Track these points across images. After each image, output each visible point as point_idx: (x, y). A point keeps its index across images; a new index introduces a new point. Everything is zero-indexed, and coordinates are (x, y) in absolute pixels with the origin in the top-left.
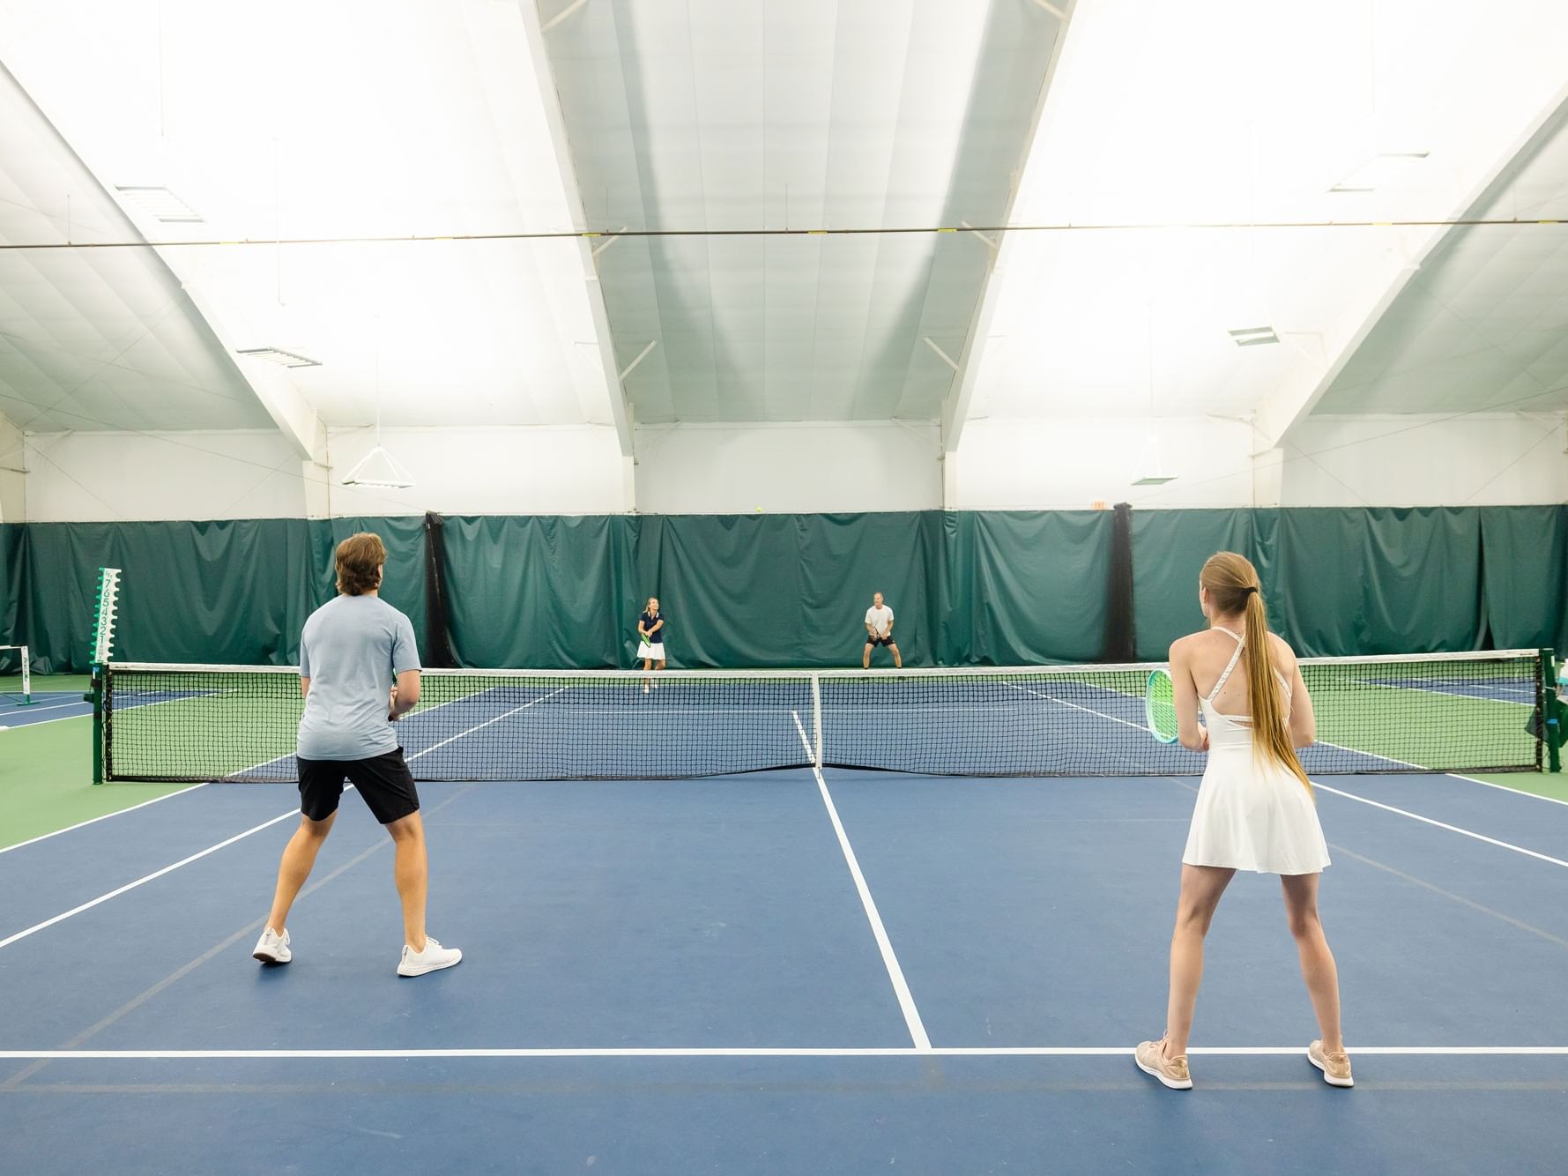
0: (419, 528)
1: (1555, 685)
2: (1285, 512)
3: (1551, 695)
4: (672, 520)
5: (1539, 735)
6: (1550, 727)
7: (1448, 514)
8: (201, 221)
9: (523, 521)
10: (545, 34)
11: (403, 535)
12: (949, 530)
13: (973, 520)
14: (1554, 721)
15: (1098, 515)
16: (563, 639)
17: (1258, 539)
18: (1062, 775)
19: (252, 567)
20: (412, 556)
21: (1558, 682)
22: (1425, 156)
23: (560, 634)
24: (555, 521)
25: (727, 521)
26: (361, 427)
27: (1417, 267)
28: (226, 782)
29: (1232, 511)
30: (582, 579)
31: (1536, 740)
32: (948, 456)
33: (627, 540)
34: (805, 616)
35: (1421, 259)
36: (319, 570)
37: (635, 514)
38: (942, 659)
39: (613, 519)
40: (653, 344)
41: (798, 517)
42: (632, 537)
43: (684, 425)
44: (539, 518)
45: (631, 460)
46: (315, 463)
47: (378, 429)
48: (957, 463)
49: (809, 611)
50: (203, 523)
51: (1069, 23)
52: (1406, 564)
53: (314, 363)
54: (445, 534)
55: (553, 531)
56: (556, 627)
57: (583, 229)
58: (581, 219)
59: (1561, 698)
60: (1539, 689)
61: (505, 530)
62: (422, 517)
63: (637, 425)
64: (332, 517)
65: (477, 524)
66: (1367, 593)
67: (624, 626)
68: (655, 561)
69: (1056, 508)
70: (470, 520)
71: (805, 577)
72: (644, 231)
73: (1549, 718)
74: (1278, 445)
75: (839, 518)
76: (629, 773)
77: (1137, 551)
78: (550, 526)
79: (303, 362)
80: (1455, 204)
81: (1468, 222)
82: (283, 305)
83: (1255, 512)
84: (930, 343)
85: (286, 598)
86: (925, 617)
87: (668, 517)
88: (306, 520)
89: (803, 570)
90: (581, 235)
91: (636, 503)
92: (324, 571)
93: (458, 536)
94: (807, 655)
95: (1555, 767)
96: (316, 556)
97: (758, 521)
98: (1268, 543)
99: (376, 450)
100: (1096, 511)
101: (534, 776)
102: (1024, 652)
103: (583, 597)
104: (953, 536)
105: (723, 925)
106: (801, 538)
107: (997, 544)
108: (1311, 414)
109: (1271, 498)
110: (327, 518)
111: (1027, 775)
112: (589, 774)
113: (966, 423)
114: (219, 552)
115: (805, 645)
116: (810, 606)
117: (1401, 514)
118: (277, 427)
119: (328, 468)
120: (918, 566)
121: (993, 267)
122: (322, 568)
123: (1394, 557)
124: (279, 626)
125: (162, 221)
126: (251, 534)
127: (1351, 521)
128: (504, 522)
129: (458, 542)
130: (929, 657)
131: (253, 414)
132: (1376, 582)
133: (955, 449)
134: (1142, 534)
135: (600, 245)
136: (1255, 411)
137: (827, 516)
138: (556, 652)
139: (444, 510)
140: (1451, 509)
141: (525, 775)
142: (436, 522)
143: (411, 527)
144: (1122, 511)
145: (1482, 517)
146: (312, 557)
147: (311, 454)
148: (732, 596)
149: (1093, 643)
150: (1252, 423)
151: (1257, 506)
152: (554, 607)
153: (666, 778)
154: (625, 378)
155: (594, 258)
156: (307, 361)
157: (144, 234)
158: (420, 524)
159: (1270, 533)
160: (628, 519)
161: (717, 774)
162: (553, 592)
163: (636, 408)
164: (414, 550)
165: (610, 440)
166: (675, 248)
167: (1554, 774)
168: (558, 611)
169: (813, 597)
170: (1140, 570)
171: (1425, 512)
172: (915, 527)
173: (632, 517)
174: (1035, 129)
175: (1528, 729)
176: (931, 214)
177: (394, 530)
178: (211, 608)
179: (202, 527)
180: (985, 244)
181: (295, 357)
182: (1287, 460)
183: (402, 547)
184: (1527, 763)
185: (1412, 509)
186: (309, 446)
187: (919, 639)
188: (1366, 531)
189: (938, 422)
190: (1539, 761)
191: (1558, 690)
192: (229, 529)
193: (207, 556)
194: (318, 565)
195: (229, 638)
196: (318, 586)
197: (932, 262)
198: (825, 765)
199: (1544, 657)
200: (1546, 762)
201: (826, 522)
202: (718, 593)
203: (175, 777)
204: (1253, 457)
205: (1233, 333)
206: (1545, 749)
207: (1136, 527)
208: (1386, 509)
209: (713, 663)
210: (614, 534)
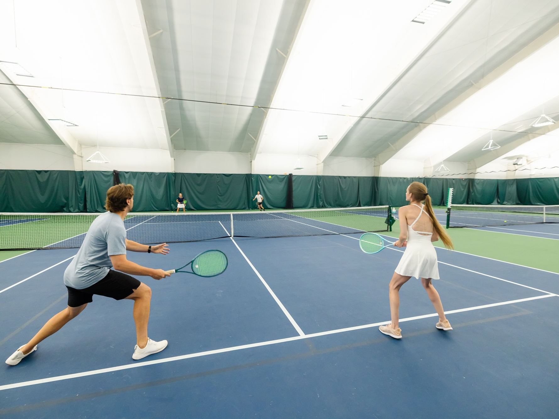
0: (111, 174)
1: (391, 213)
2: (323, 176)
3: (391, 215)
4: (184, 174)
5: (388, 224)
6: (390, 222)
7: (353, 178)
8: (32, 77)
9: (143, 173)
10: (150, 39)
11: (107, 176)
12: (253, 178)
13: (258, 176)
14: (391, 221)
15: (285, 176)
16: (154, 203)
17: (318, 182)
18: (292, 236)
19: (57, 183)
20: (109, 182)
21: (392, 212)
22: (362, 100)
23: (153, 202)
24: (152, 173)
25: (198, 175)
26: (93, 146)
27: (353, 126)
28: (43, 249)
29: (313, 176)
30: (159, 188)
31: (387, 225)
32: (253, 161)
33: (172, 179)
34: (218, 198)
35: (354, 124)
36: (80, 185)
37: (174, 172)
38: (251, 208)
39: (168, 174)
40: (179, 129)
41: (217, 174)
42: (173, 178)
43: (187, 151)
44: (147, 173)
45: (173, 159)
46: (77, 155)
47: (98, 147)
48: (254, 163)
49: (219, 196)
50: (39, 171)
51: (288, 59)
52: (345, 188)
53: (76, 125)
54: (119, 176)
55: (152, 176)
56: (152, 201)
57: (160, 96)
58: (160, 93)
59: (392, 216)
60: (388, 214)
61: (137, 176)
62: (112, 171)
63: (174, 150)
64: (84, 170)
65: (129, 173)
66: (338, 194)
67: (171, 200)
68: (180, 184)
69: (276, 174)
70: (127, 173)
71: (218, 188)
72: (178, 98)
73: (390, 220)
74: (322, 162)
75: (226, 175)
76: (180, 241)
77: (294, 184)
78: (150, 175)
79: (72, 125)
80: (361, 114)
81: (363, 117)
82: (64, 107)
83: (317, 176)
84: (250, 135)
85: (69, 193)
86: (247, 197)
87: (183, 173)
88: (75, 171)
89: (218, 187)
90: (160, 98)
91: (175, 169)
92: (81, 185)
93: (123, 177)
94: (218, 207)
95: (391, 230)
96: (78, 181)
97: (206, 175)
98: (320, 183)
99: (97, 152)
100: (285, 175)
101: (151, 243)
102: (269, 206)
103: (160, 193)
104: (254, 180)
105: (222, 291)
106: (217, 179)
107: (263, 181)
108: (330, 156)
109: (320, 174)
110: (82, 171)
111: (284, 236)
112: (168, 241)
113: (257, 154)
114: (45, 179)
115: (218, 205)
116: (219, 195)
117: (345, 177)
118: (64, 144)
119: (82, 157)
120: (245, 186)
121: (266, 117)
122: (80, 184)
123: (343, 186)
124: (67, 201)
125: (17, 75)
126: (56, 175)
127: (335, 178)
128: (137, 174)
129: (123, 178)
130: (247, 208)
131: (56, 140)
132: (340, 191)
133: (254, 160)
134: (295, 180)
135: (165, 101)
136: (318, 155)
137: (224, 174)
138: (152, 207)
139: (119, 170)
140: (354, 177)
141: (148, 243)
142: (116, 173)
143: (109, 174)
144: (291, 175)
145: (359, 178)
146: (77, 182)
147: (76, 153)
148: (200, 193)
149: (284, 204)
150: (317, 157)
151: (318, 175)
152: (152, 195)
153: (190, 242)
154: (172, 137)
155: (164, 105)
156: (73, 124)
157: (13, 82)
158: (112, 173)
159: (320, 181)
160: (172, 174)
161: (205, 240)
162: (151, 192)
163: (174, 145)
164: (109, 180)
165: (167, 153)
166: (187, 104)
167: (391, 232)
168: (153, 196)
169: (220, 193)
170: (294, 188)
171: (349, 177)
172: (245, 177)
173: (173, 173)
174: (278, 84)
175: (385, 222)
176: (252, 102)
177: (104, 175)
178: (43, 195)
179: (39, 172)
180: (264, 112)
181: (69, 123)
182: (324, 166)
183: (106, 179)
184: (386, 230)
185: (346, 177)
186: (75, 150)
187: (245, 203)
188: (338, 182)
189: (250, 153)
190: (388, 229)
191: (392, 214)
192: (49, 173)
193: (41, 180)
194: (79, 184)
195: (50, 203)
196: (79, 189)
197: (251, 115)
198: (234, 236)
199: (390, 207)
200: (389, 230)
201: (224, 176)
202: (196, 192)
203: (24, 248)
204: (317, 165)
205: (319, 136)
206: (389, 226)
207: (293, 179)
208: (342, 176)
209: (195, 209)
210: (168, 177)
